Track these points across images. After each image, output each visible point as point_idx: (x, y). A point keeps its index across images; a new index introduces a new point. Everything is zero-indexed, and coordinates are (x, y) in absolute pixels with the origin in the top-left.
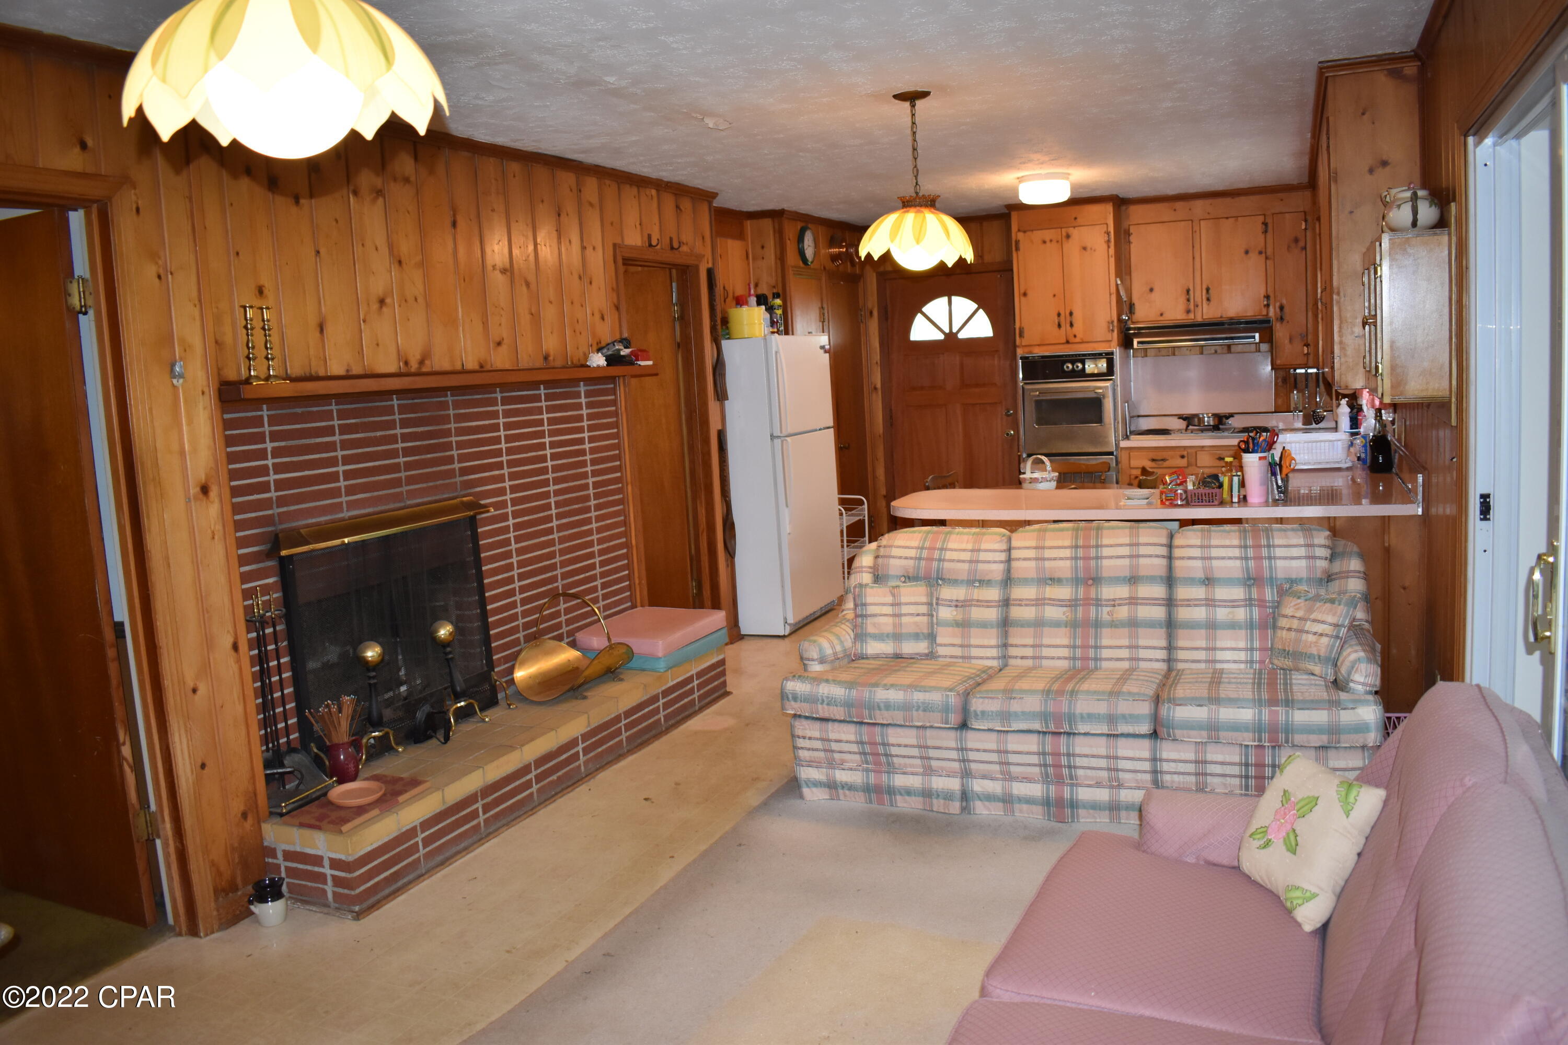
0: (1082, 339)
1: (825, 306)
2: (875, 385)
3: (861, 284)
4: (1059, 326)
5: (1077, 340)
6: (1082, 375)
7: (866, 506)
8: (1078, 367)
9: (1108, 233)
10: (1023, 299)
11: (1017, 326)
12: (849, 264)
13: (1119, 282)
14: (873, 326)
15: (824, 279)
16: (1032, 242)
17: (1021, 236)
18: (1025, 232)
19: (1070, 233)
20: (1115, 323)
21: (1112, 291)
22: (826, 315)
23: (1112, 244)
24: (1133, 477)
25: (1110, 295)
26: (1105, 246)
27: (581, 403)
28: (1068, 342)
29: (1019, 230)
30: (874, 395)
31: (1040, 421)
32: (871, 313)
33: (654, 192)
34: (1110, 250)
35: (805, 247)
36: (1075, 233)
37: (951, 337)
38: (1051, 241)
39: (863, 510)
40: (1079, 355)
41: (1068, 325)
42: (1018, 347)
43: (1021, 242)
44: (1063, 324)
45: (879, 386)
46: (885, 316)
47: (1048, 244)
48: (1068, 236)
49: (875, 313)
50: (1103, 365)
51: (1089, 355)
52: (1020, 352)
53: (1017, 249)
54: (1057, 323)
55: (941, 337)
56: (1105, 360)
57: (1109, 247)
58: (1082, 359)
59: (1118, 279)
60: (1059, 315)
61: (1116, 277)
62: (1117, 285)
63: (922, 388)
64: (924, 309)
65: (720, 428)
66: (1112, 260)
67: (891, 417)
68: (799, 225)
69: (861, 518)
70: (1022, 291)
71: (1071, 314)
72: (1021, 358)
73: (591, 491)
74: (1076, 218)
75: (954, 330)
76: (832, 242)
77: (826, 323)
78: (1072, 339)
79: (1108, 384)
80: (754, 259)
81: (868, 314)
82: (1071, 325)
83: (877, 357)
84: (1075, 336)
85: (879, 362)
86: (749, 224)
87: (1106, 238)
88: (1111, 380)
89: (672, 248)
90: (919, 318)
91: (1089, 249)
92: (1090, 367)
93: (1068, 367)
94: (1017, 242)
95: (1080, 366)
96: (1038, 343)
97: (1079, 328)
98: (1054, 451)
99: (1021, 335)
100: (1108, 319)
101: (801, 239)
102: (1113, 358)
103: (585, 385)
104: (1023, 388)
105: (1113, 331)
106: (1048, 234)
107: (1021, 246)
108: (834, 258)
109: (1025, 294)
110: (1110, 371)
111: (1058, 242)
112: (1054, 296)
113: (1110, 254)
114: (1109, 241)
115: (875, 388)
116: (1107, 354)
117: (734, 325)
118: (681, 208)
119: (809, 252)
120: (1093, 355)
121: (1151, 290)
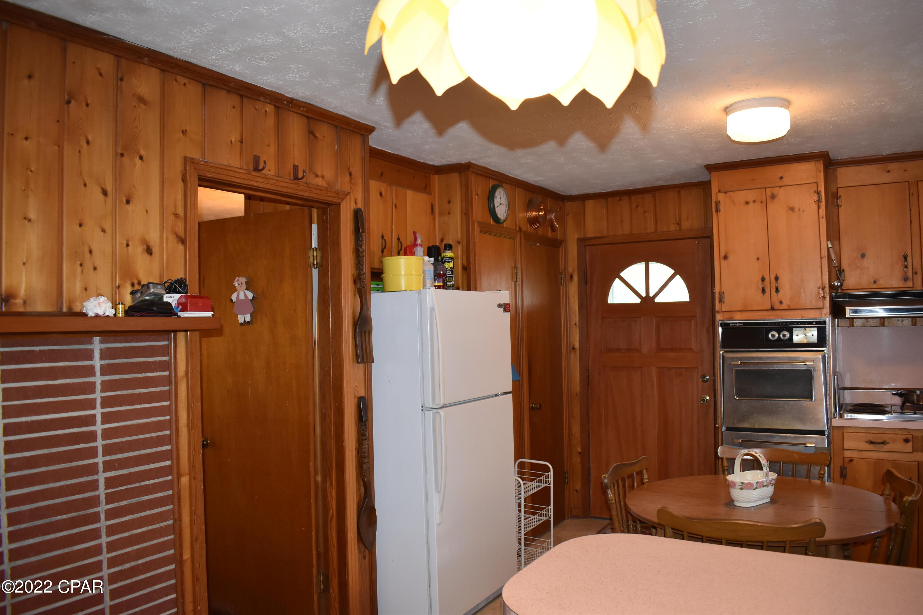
0: (789, 306)
1: (519, 265)
2: (574, 345)
3: (562, 249)
4: (763, 291)
5: (784, 306)
6: (789, 344)
7: (551, 473)
8: (784, 336)
9: (819, 193)
10: (724, 262)
11: (717, 290)
12: (549, 229)
13: (830, 246)
14: (573, 289)
15: (518, 238)
16: (733, 202)
17: (721, 197)
18: (726, 193)
19: (775, 193)
20: (827, 289)
21: (823, 255)
22: (520, 274)
23: (823, 204)
24: (847, 460)
25: (821, 258)
26: (815, 207)
27: (92, 367)
28: (772, 309)
29: (719, 191)
30: (572, 355)
31: (741, 392)
32: (571, 277)
33: (270, 108)
34: (821, 210)
35: (496, 205)
36: (781, 193)
37: (647, 300)
38: (754, 201)
39: (548, 477)
40: (786, 323)
41: (773, 290)
42: (718, 312)
43: (721, 203)
44: (767, 290)
45: (577, 346)
46: (584, 281)
47: (751, 205)
48: (773, 197)
49: (576, 278)
50: (812, 334)
51: (798, 323)
52: (719, 317)
53: (717, 211)
54: (761, 288)
55: (638, 300)
56: (816, 329)
57: (819, 207)
58: (789, 327)
59: (829, 242)
60: (763, 279)
61: (828, 240)
62: (828, 248)
63: (619, 350)
64: (622, 274)
65: (362, 393)
66: (823, 222)
67: (588, 377)
68: (492, 183)
69: (547, 485)
70: (723, 254)
71: (777, 279)
72: (721, 325)
73: (102, 492)
74: (781, 178)
75: (651, 295)
76: (529, 206)
77: (519, 282)
78: (777, 306)
79: (819, 356)
80: (441, 214)
81: (568, 277)
82: (777, 290)
83: (576, 318)
84: (781, 302)
85: (578, 324)
86: (436, 179)
87: (816, 199)
88: (823, 351)
89: (296, 178)
90: (617, 282)
91: (796, 209)
92: (799, 337)
93: (773, 336)
94: (717, 203)
95: (788, 335)
96: (740, 309)
97: (786, 294)
98: (757, 426)
99: (720, 301)
100: (819, 284)
101: (491, 197)
102: (825, 327)
103: (101, 342)
104: (723, 356)
105: (824, 297)
106: (749, 195)
107: (722, 207)
108: (532, 221)
109: (726, 257)
110: (822, 341)
111: (762, 202)
112: (758, 259)
113: (821, 215)
114: (819, 201)
115: (574, 348)
116: (818, 323)
117: (388, 276)
118: (317, 135)
119: (501, 211)
120: (801, 323)
121: (863, 256)
